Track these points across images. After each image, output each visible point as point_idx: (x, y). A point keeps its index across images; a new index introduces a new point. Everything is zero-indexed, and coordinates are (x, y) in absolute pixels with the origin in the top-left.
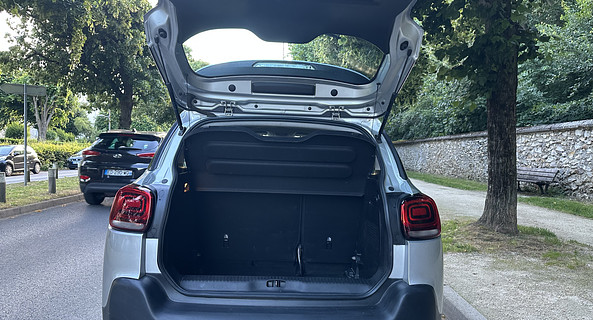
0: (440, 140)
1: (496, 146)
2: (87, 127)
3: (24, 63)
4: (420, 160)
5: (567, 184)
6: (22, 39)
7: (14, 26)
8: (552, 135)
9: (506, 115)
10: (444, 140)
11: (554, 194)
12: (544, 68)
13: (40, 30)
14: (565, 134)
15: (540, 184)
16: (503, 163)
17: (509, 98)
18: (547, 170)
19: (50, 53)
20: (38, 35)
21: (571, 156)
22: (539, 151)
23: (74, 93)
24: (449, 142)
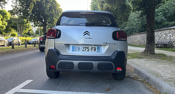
0: (135, 34)
1: (149, 29)
2: (33, 33)
3: (17, 13)
4: (130, 41)
5: (173, 45)
6: (16, 7)
7: (14, 3)
8: (168, 30)
9: (152, 21)
10: (137, 34)
11: (169, 48)
12: (166, 11)
13: (21, 4)
14: (172, 30)
15: (164, 45)
16: (151, 34)
17: (152, 16)
18: (167, 41)
19: (24, 10)
20: (20, 5)
21: (174, 37)
22: (165, 36)
23: (30, 22)
24: (138, 35)
